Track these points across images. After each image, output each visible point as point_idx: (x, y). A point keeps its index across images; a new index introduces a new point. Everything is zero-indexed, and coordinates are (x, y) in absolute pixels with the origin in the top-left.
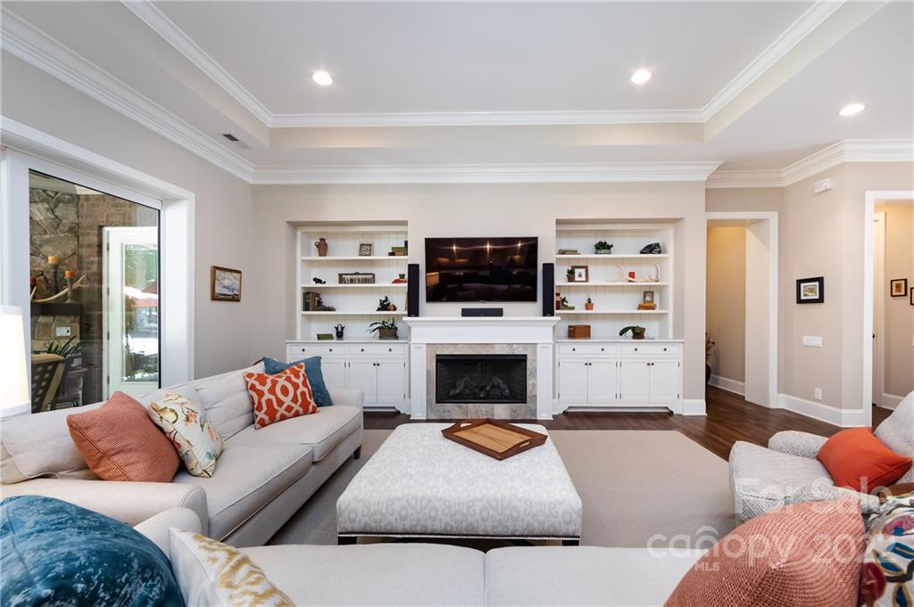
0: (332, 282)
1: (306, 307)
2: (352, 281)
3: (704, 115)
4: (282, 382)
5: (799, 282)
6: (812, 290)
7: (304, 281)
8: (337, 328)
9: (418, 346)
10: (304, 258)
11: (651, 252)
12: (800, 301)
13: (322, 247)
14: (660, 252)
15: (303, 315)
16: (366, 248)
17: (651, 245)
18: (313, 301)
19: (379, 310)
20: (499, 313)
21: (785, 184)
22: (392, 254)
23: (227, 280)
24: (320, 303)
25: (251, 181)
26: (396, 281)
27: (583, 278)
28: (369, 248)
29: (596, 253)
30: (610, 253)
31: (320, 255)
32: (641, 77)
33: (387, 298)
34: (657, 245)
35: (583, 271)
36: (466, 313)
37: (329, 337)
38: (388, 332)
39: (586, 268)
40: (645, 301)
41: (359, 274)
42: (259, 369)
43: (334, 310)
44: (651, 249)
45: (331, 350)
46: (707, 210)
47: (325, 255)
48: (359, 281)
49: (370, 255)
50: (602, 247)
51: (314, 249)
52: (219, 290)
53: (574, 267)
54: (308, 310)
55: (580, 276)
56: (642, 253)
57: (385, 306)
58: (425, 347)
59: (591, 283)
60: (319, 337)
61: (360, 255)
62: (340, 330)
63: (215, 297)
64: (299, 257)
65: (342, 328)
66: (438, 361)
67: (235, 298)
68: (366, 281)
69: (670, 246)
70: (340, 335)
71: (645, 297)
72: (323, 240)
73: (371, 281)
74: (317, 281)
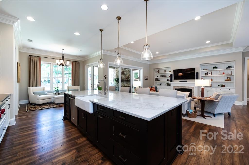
0: (160, 77)
2: (163, 77)
3: (231, 41)
4: (152, 89)
7: (156, 77)
9: (172, 87)
11: (229, 68)
13: (158, 72)
14: (231, 68)
15: (155, 82)
16: (165, 71)
17: (229, 66)
18: (157, 80)
20: (187, 81)
22: (169, 72)
23: (146, 77)
24: (158, 80)
25: (149, 64)
26: (169, 76)
27: (210, 74)
29: (213, 69)
30: (217, 69)
34: (231, 66)
35: (210, 73)
36: (180, 81)
37: (159, 85)
38: (168, 84)
39: (211, 72)
40: (227, 79)
42: (150, 87)
43: (160, 81)
44: (230, 67)
45: (159, 87)
48: (164, 76)
50: (215, 68)
51: (157, 72)
52: (146, 79)
53: (208, 72)
55: (209, 74)
56: (227, 68)
57: (168, 80)
59: (212, 75)
60: (158, 85)
61: (164, 72)
63: (145, 79)
64: (155, 73)
67: (147, 79)
68: (165, 76)
69: (234, 66)
70: (161, 85)
72: (158, 70)
73: (166, 76)
74: (157, 77)
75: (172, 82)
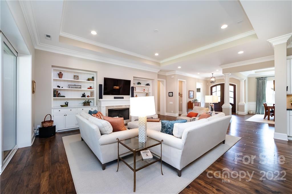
1: (54, 96)
2: (73, 88)
3: (161, 62)
5: (169, 93)
6: (171, 94)
8: (66, 103)
9: (103, 107)
10: (54, 78)
12: (169, 96)
13: (60, 75)
14: (149, 85)
15: (54, 99)
16: (76, 77)
18: (57, 93)
19: (82, 97)
20: (123, 98)
21: (167, 75)
22: (88, 80)
24: (59, 95)
25: (35, 48)
26: (88, 88)
28: (77, 77)
29: (138, 85)
30: (141, 85)
31: (60, 78)
32: (157, 54)
33: (84, 93)
34: (149, 84)
36: (115, 98)
37: (64, 106)
39: (135, 88)
41: (76, 85)
43: (65, 97)
44: (148, 85)
45: (71, 110)
46: (158, 78)
47: (61, 78)
48: (76, 88)
49: (78, 79)
50: (139, 83)
54: (56, 97)
56: (146, 85)
57: (84, 96)
58: (105, 107)
59: (137, 91)
61: (74, 79)
62: (67, 104)
64: (52, 78)
65: (68, 103)
66: (108, 111)
68: (78, 88)
69: (151, 84)
71: (146, 95)
72: (60, 73)
73: (80, 88)
74: (58, 87)
75: (102, 99)
